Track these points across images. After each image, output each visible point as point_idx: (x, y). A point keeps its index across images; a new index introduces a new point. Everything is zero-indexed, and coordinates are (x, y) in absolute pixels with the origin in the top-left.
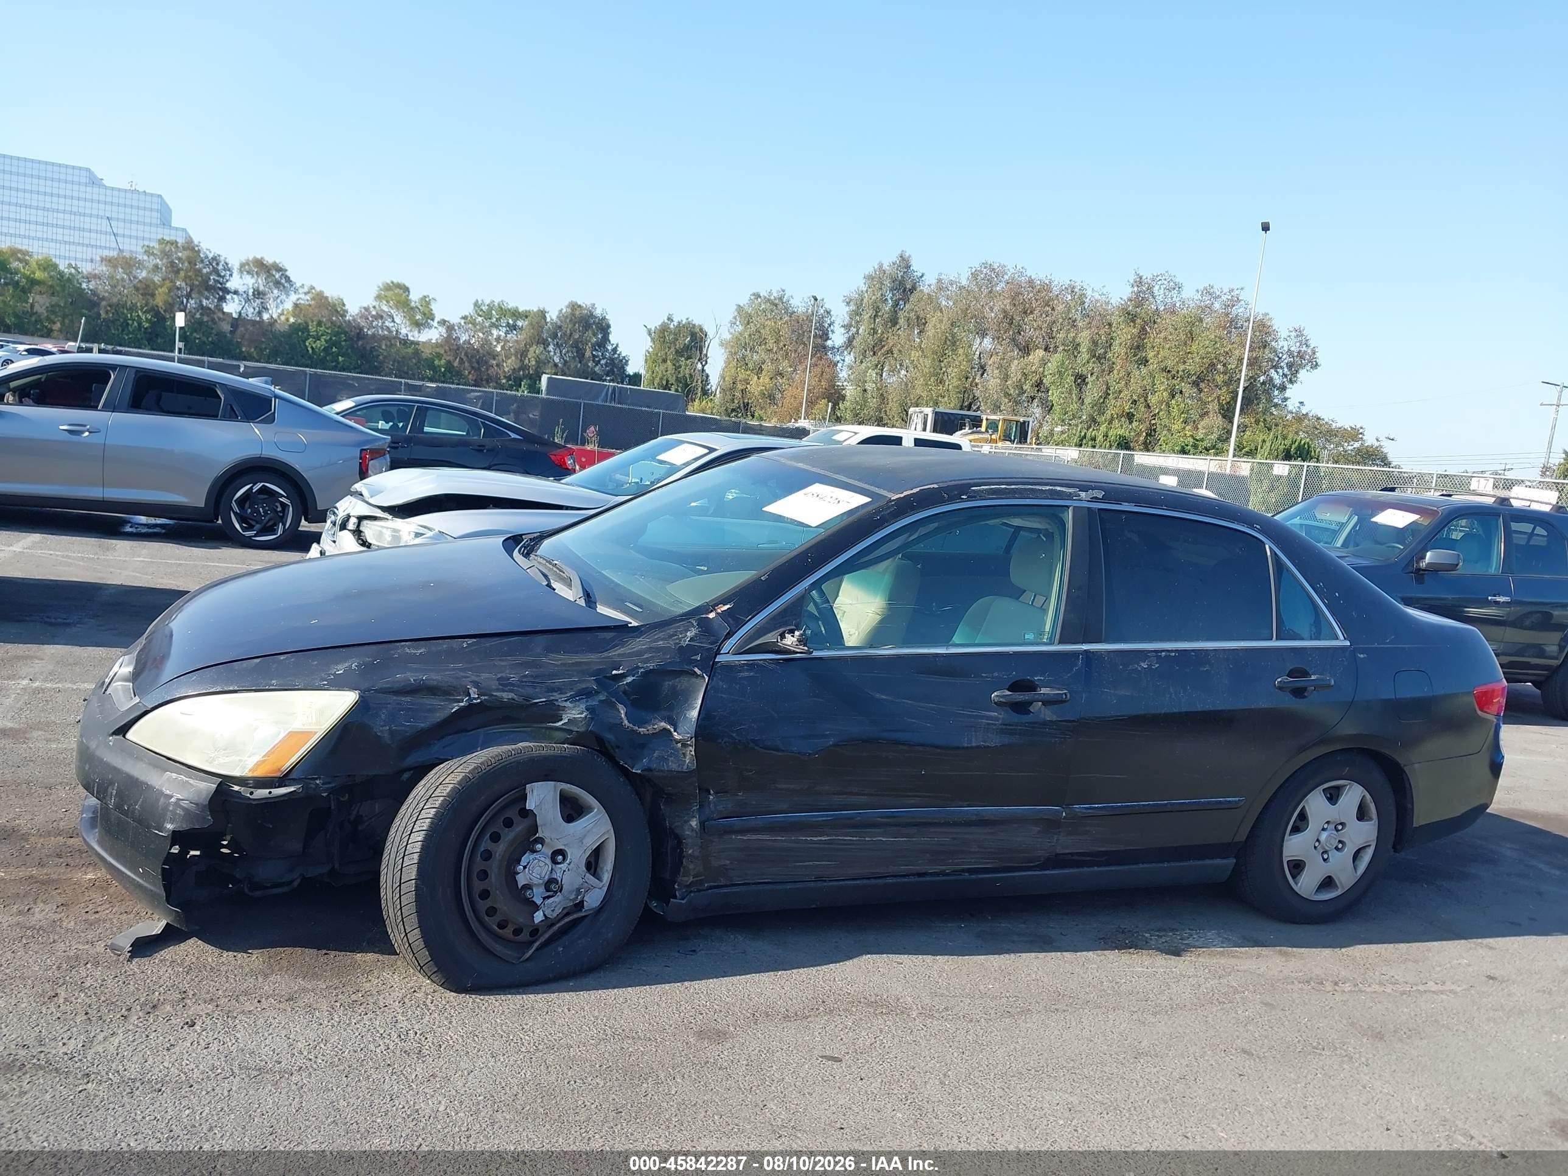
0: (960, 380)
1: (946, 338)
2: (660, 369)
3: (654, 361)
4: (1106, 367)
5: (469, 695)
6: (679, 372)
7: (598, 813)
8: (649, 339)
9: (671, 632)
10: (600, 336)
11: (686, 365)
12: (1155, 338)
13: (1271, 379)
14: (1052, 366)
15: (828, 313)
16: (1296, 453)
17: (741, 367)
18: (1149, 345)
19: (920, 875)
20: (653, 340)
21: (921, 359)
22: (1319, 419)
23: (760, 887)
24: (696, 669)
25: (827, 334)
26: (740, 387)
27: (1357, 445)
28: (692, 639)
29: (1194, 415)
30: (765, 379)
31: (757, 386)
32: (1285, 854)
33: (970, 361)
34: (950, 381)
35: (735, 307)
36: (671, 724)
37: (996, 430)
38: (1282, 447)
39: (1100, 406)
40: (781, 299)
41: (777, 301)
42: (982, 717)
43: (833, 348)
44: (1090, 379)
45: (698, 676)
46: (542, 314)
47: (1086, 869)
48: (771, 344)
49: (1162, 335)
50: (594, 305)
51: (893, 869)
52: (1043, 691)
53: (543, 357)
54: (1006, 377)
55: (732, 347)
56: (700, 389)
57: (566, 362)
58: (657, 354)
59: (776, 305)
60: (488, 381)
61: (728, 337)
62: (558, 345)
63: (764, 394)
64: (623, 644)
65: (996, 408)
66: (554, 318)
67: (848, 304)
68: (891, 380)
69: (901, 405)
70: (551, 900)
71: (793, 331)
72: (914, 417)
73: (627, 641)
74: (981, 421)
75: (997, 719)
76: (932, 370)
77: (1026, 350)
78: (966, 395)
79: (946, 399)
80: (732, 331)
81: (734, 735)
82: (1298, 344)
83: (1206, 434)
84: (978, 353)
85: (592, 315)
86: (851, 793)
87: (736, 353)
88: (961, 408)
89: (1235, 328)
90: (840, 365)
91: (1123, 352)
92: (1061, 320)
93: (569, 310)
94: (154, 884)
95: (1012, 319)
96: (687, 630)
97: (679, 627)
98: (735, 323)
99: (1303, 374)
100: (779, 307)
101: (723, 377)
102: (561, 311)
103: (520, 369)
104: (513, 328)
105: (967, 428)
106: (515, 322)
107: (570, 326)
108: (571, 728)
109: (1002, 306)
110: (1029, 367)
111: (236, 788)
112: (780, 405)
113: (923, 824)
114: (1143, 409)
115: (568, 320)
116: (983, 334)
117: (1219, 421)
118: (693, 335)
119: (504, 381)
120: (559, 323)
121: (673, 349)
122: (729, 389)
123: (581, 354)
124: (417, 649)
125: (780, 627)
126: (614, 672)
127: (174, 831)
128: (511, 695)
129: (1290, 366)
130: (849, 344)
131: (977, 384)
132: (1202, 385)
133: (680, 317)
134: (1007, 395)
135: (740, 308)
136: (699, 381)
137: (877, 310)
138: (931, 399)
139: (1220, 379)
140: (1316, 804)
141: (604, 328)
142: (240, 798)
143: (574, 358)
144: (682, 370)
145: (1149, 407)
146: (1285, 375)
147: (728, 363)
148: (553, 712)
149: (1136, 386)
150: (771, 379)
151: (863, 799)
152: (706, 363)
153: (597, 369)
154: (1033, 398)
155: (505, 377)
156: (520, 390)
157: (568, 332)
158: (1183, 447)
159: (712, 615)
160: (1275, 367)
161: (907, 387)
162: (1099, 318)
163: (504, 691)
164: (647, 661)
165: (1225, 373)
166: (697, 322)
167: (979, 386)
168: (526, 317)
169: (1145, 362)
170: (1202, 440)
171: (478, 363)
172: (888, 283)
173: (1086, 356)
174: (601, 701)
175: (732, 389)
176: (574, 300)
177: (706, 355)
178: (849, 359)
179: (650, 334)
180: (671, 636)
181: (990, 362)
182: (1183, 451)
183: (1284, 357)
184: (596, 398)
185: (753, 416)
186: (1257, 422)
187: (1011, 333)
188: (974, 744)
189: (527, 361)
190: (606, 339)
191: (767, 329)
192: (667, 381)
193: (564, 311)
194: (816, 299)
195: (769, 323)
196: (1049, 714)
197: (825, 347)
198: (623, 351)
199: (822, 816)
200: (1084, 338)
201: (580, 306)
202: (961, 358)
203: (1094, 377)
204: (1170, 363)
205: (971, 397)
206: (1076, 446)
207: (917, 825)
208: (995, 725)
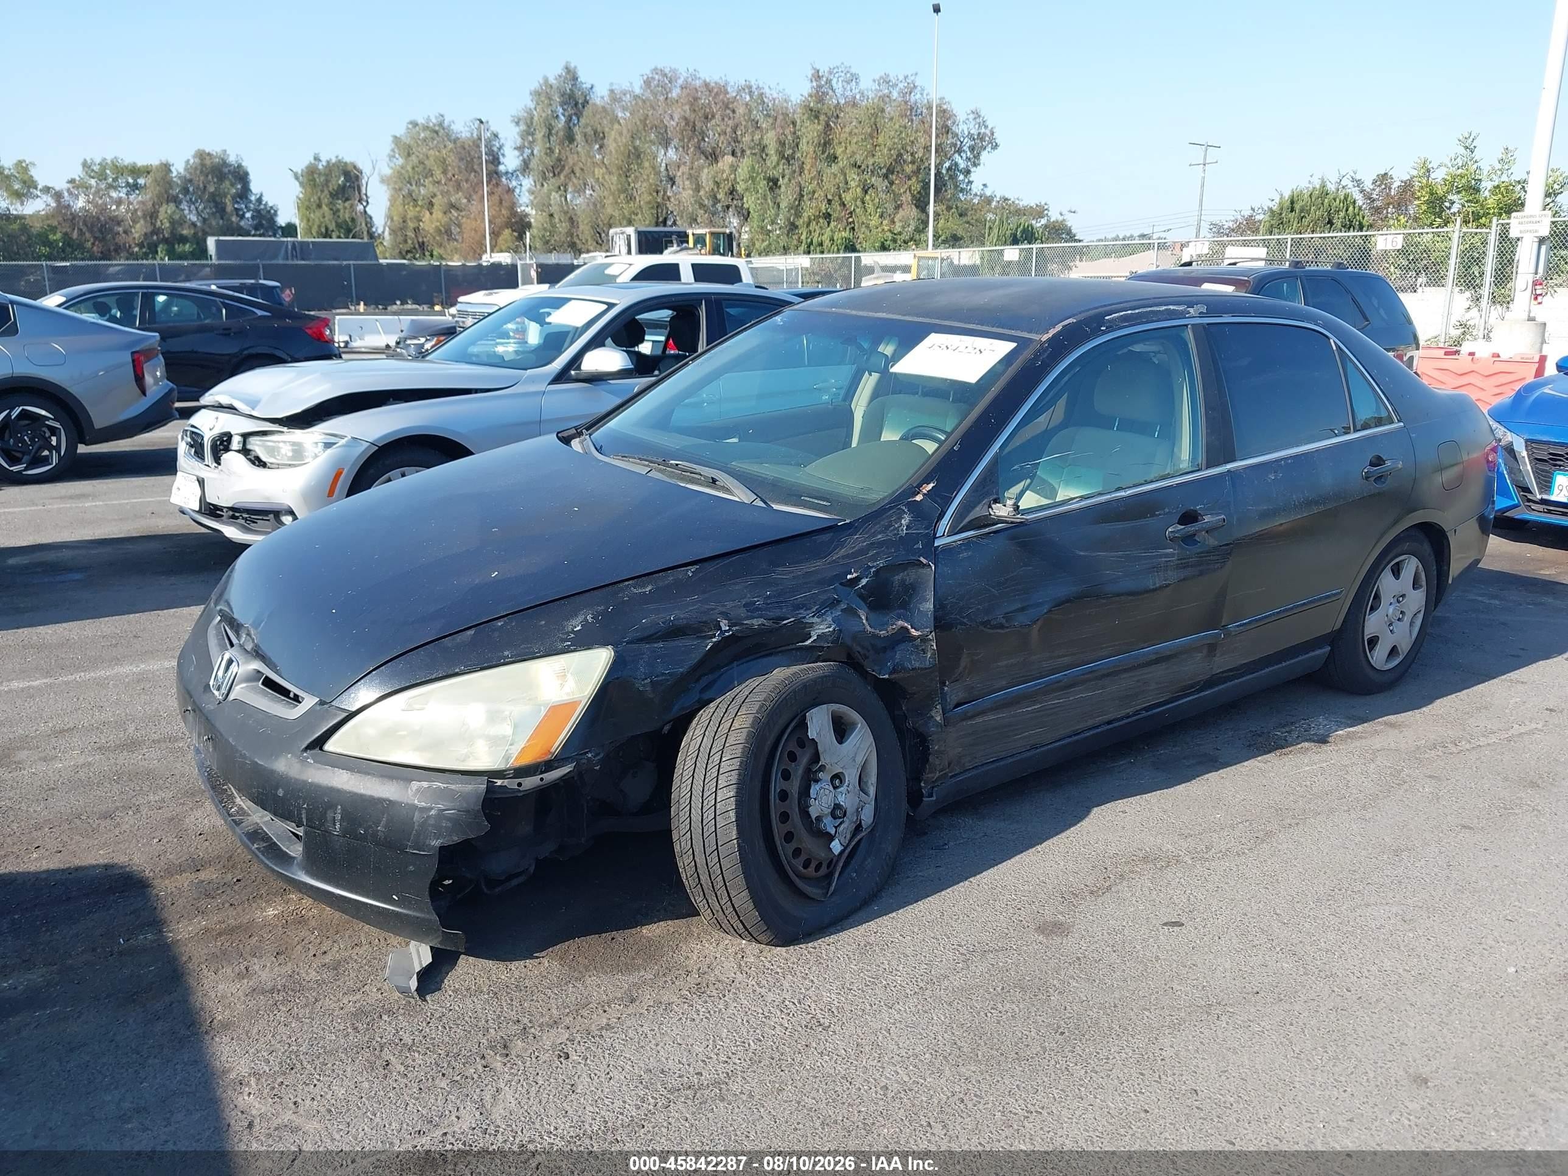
0: (651, 194)
1: (629, 151)
2: (315, 216)
3: (308, 208)
4: (796, 167)
5: (720, 628)
6: (339, 217)
7: (862, 728)
8: (297, 184)
9: (885, 522)
10: (239, 186)
11: (345, 208)
12: (840, 134)
13: (956, 164)
14: (743, 171)
15: (496, 136)
16: (1022, 236)
17: (408, 204)
18: (836, 141)
19: (1109, 723)
20: (301, 184)
21: (606, 177)
22: (1006, 199)
23: (986, 768)
24: (922, 559)
25: (498, 159)
26: (411, 225)
27: (1043, 221)
28: (908, 528)
29: (890, 207)
30: (438, 214)
31: (430, 222)
32: (1366, 632)
33: (658, 173)
34: (640, 196)
35: (391, 139)
36: (907, 621)
37: (704, 244)
38: (1009, 233)
39: (797, 209)
40: (441, 125)
41: (437, 128)
42: (1161, 556)
43: (507, 173)
44: (781, 182)
45: (924, 565)
46: (166, 167)
47: (1229, 684)
48: (438, 174)
49: (847, 130)
50: (225, 151)
51: (1090, 723)
52: (1207, 519)
53: (177, 217)
54: (698, 188)
55: (396, 183)
56: (365, 233)
57: (205, 220)
58: (309, 200)
59: (437, 132)
60: (118, 249)
61: (388, 171)
62: (191, 202)
63: (440, 231)
64: (842, 545)
65: (693, 221)
66: (182, 170)
67: (517, 123)
68: (578, 202)
69: (592, 227)
70: (842, 826)
71: (461, 159)
72: (616, 239)
73: (846, 540)
74: (688, 236)
75: (1173, 555)
76: (620, 186)
77: (713, 156)
78: (660, 211)
79: (640, 216)
80: (392, 165)
81: (965, 620)
82: (977, 126)
83: (903, 227)
84: (663, 165)
85: (224, 163)
86: (1059, 657)
87: (400, 189)
88: (657, 225)
89: (916, 115)
90: (517, 191)
91: (811, 150)
92: (744, 123)
93: (197, 160)
94: (421, 910)
95: (694, 126)
96: (900, 518)
97: (891, 516)
98: (394, 157)
99: (984, 155)
100: (440, 134)
101: (390, 217)
102: (188, 161)
103: (153, 233)
104: (135, 187)
105: (675, 245)
106: (135, 180)
107: (202, 178)
108: (822, 644)
109: (683, 113)
110: (720, 175)
111: (499, 782)
112: (460, 241)
113: (1112, 674)
114: (839, 208)
115: (198, 172)
116: (666, 143)
117: (914, 212)
118: (347, 174)
119: (136, 249)
120: (188, 176)
121: (326, 192)
122: (399, 229)
123: (221, 210)
124: (644, 586)
125: (984, 498)
126: (849, 577)
127: (441, 848)
128: (761, 621)
129: (972, 149)
130: (525, 167)
131: (669, 198)
132: (893, 177)
133: (328, 155)
134: (702, 206)
135: (397, 140)
136: (364, 225)
137: (550, 129)
138: (624, 217)
139: (909, 169)
140: (1387, 583)
141: (241, 176)
142: (509, 793)
143: (213, 214)
144: (341, 214)
145: (844, 205)
146: (968, 159)
147: (393, 201)
148: (802, 630)
149: (829, 186)
150: (445, 213)
151: (1066, 660)
152: (368, 203)
153: (242, 223)
154: (728, 207)
155: (137, 245)
156: (158, 258)
157: (201, 185)
158: (883, 243)
159: (919, 498)
160: (959, 151)
161: (597, 206)
162: (781, 117)
163: (754, 618)
164: (874, 559)
165: (913, 162)
166: (348, 159)
167: (672, 200)
168: (148, 173)
169: (834, 158)
170: (900, 233)
171: (100, 231)
172: (557, 98)
173: (775, 158)
174: (842, 610)
175: (403, 227)
176: (201, 148)
177: (366, 195)
178: (527, 182)
179: (297, 178)
180: (887, 528)
181: (679, 174)
182: (884, 248)
183: (966, 141)
184: (275, 257)
185: (432, 256)
186: (949, 208)
187: (696, 140)
188: (1158, 585)
189: (158, 223)
190: (246, 191)
191: (432, 159)
192: (327, 229)
193: (192, 161)
194: (481, 122)
195: (431, 152)
196: (1212, 542)
197: (496, 173)
198: (269, 200)
199: (1035, 685)
200: (771, 139)
201: (209, 154)
202: (647, 172)
203: (786, 179)
204: (858, 158)
205: (664, 212)
206: (804, 253)
207: (1108, 675)
208: (1172, 561)
